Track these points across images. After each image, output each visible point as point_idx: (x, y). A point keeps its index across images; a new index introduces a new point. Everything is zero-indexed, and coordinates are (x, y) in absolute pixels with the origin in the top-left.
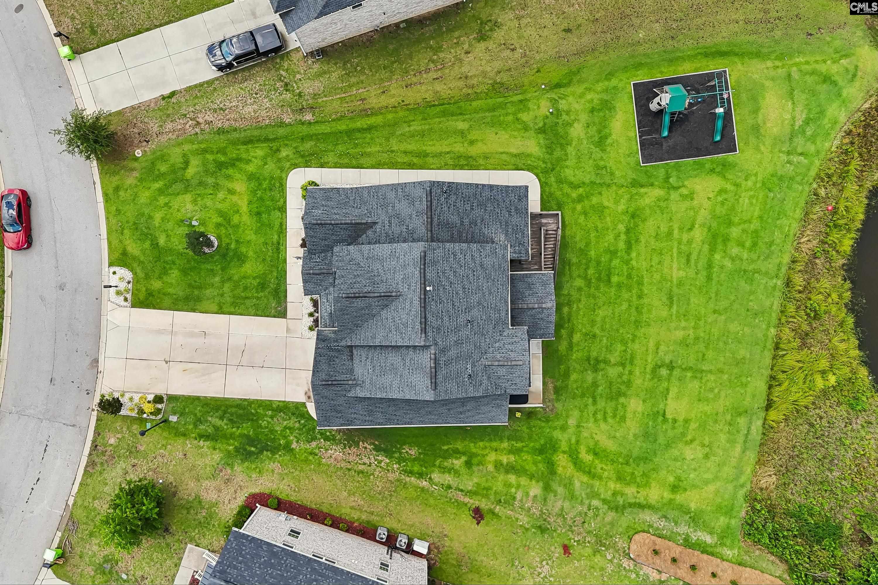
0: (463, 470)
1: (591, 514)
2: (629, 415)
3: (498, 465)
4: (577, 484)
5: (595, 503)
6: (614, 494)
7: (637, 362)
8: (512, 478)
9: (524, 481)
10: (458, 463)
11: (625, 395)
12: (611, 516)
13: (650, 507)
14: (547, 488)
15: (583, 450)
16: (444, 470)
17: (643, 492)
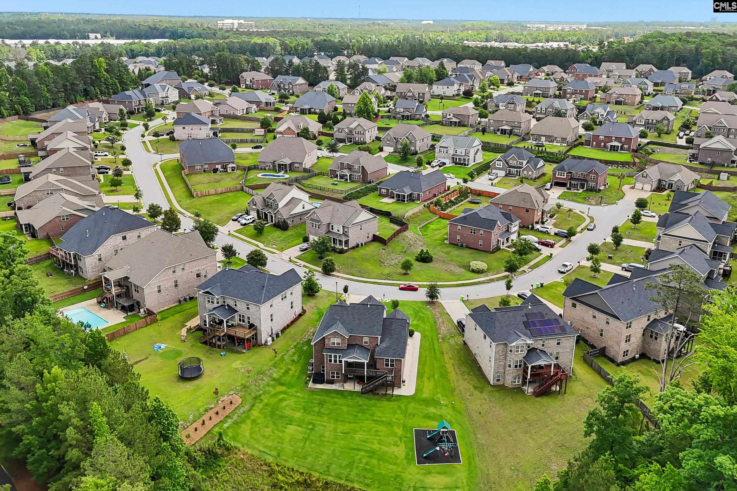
0: (292, 358)
1: (258, 389)
2: (294, 412)
3: (290, 370)
4: (271, 389)
5: (261, 392)
6: (261, 400)
7: (319, 418)
8: (283, 371)
9: (280, 374)
10: (295, 358)
11: (304, 412)
12: (253, 395)
13: (250, 410)
14: (274, 379)
15: (285, 396)
16: (294, 353)
17: (258, 410)
